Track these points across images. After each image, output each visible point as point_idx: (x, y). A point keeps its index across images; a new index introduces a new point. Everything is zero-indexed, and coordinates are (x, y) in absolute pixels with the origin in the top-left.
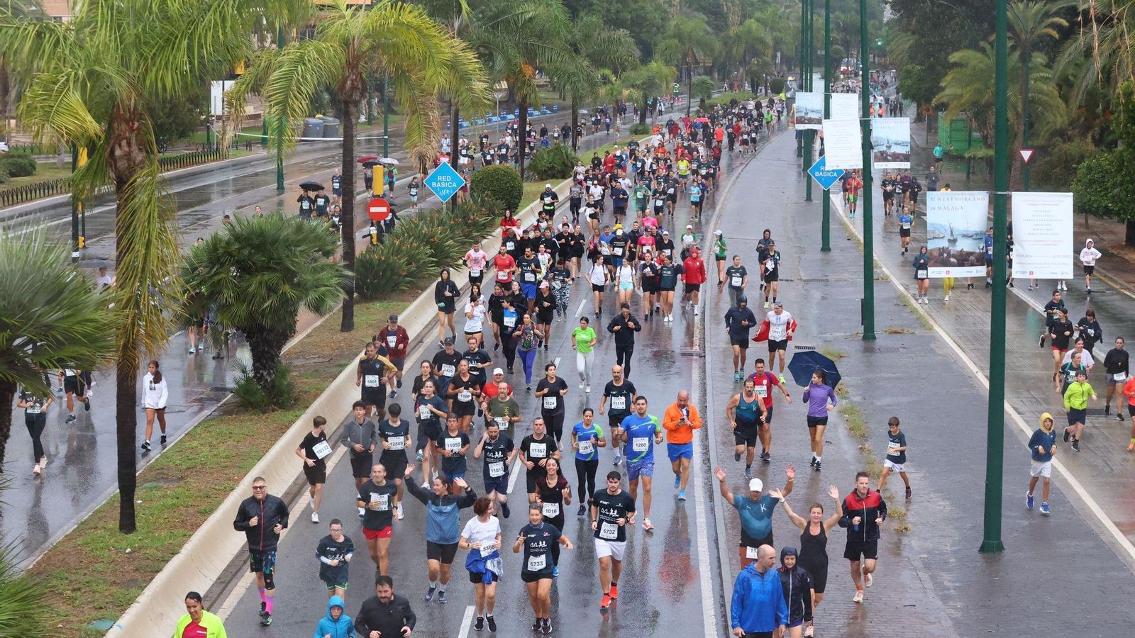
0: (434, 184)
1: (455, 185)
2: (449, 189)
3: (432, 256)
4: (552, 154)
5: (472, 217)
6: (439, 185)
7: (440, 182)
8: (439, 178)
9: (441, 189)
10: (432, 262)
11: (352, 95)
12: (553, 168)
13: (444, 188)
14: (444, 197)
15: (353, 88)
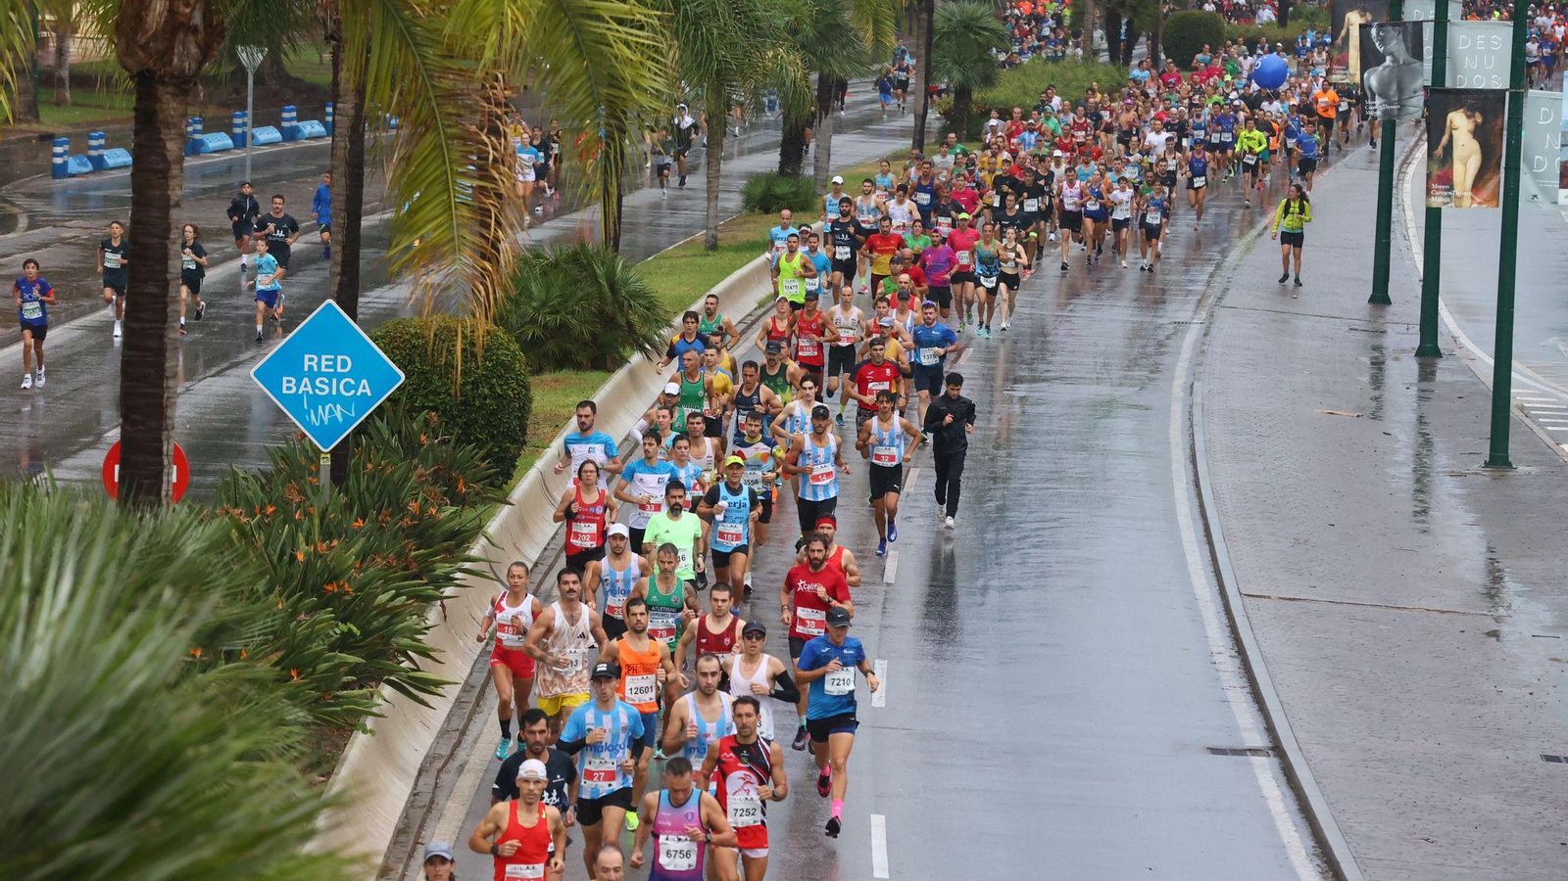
0: (288, 385)
1: (364, 388)
2: (345, 403)
3: (345, 643)
4: (558, 280)
5: (413, 507)
6: (306, 386)
7: (313, 375)
8: (309, 361)
9: (316, 401)
10: (353, 669)
11: (170, 49)
12: (563, 329)
13: (329, 399)
14: (323, 432)
15: (175, 25)
